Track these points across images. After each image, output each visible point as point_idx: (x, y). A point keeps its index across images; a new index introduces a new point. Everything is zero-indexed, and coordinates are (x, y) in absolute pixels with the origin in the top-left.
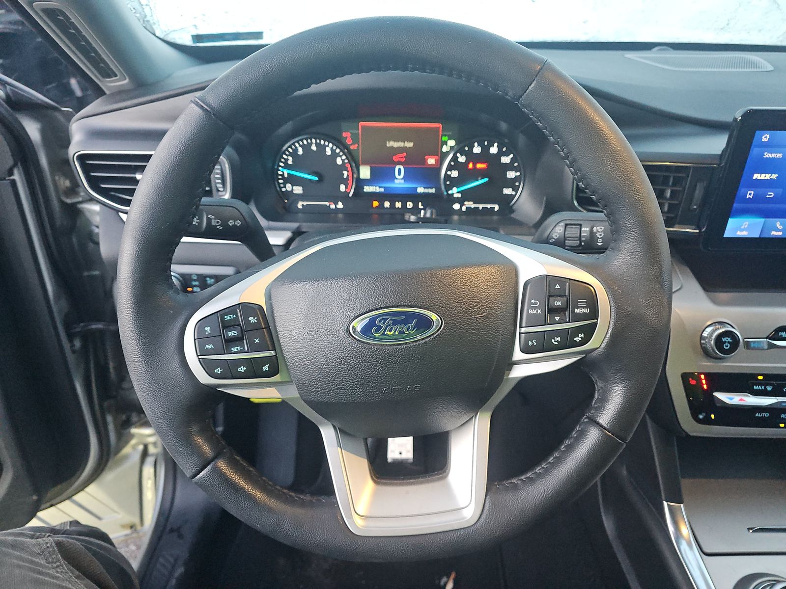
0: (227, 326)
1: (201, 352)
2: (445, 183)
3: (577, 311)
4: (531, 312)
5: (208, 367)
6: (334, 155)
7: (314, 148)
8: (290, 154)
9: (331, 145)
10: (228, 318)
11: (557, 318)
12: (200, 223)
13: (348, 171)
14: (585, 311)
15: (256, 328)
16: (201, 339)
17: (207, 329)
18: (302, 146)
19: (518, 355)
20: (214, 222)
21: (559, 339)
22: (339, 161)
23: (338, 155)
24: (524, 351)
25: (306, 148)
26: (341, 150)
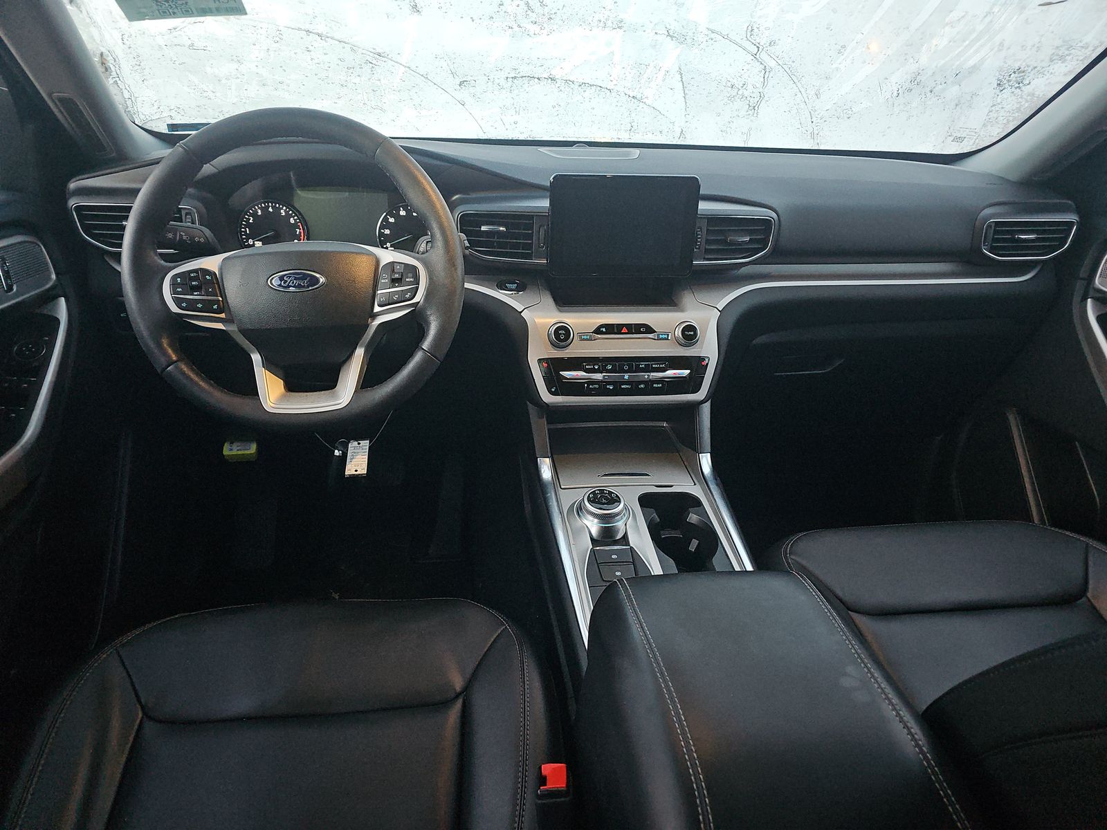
0: (192, 279)
1: (174, 291)
2: (380, 239)
3: (407, 280)
4: (383, 281)
5: (178, 302)
6: (288, 216)
7: (270, 210)
8: (251, 215)
9: (284, 208)
10: (192, 275)
11: (397, 285)
12: (175, 238)
13: (300, 229)
14: (412, 279)
15: (211, 282)
16: (174, 284)
17: (179, 279)
18: (261, 209)
19: (377, 309)
20: (184, 238)
21: (397, 296)
22: (292, 221)
23: (291, 216)
24: (380, 306)
25: (265, 210)
26: (293, 212)
